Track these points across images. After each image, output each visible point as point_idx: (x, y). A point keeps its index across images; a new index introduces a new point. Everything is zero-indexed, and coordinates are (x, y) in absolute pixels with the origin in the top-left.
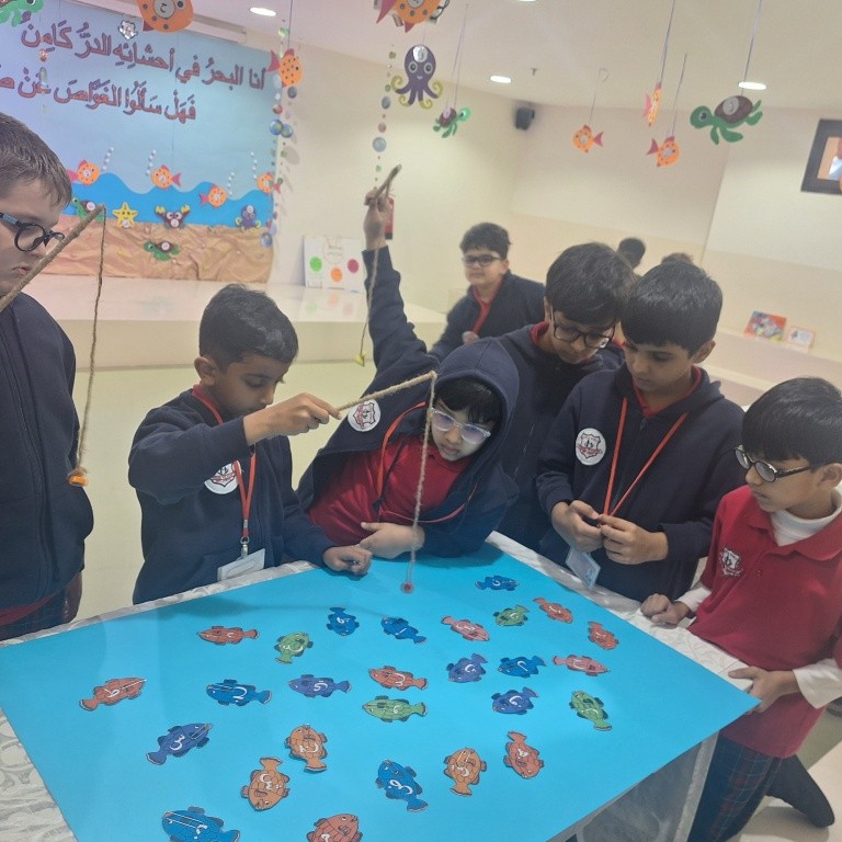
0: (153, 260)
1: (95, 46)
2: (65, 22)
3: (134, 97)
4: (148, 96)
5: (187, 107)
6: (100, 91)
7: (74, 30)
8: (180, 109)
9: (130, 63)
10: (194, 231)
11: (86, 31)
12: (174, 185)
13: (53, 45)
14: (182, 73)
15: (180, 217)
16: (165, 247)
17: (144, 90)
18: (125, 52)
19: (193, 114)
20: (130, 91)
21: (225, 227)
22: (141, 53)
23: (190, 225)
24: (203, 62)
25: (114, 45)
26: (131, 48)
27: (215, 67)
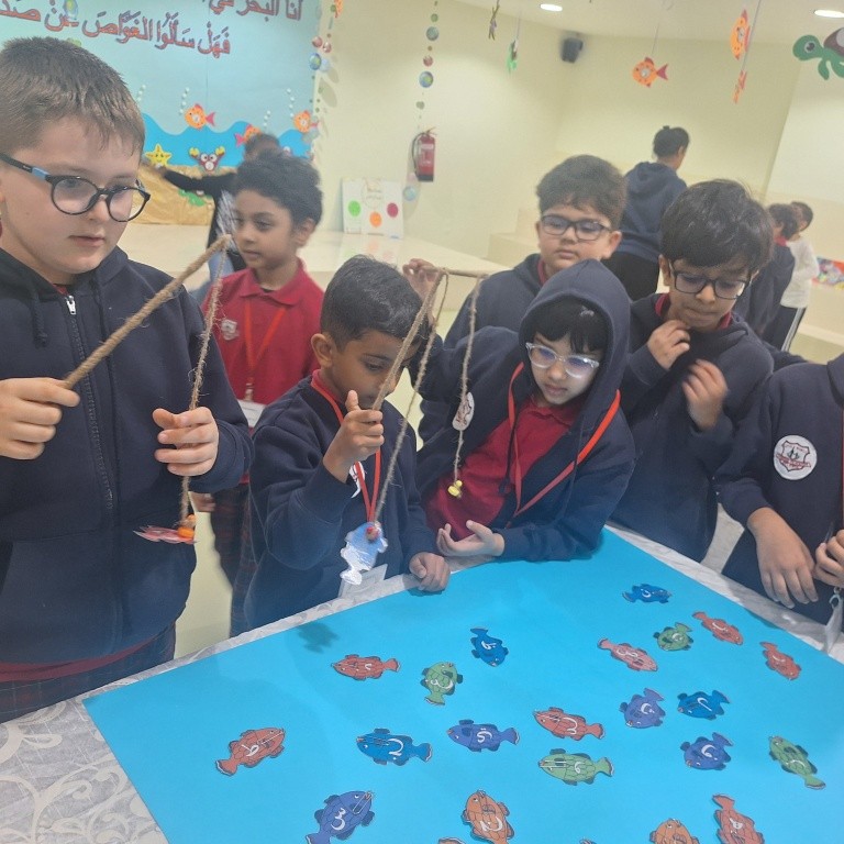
0: (188, 205)
3: (166, 30)
4: (180, 28)
5: (221, 41)
6: (130, 24)
8: (214, 43)
14: (215, 4)
15: (215, 159)
17: (176, 23)
19: (227, 49)
20: (162, 24)
23: (225, 167)
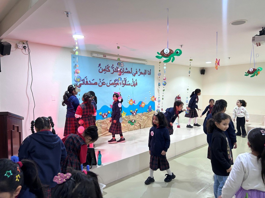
0: (130, 126)
1: (115, 70)
2: (108, 65)
5: (135, 83)
6: (117, 82)
7: (110, 67)
9: (123, 73)
10: (139, 115)
11: (113, 67)
12: (134, 104)
13: (106, 72)
14: (134, 74)
15: (136, 112)
16: (133, 121)
17: (126, 80)
18: (122, 71)
20: (123, 81)
21: (145, 113)
22: (125, 70)
23: (138, 114)
24: (138, 70)
26: (123, 69)
27: (140, 71)
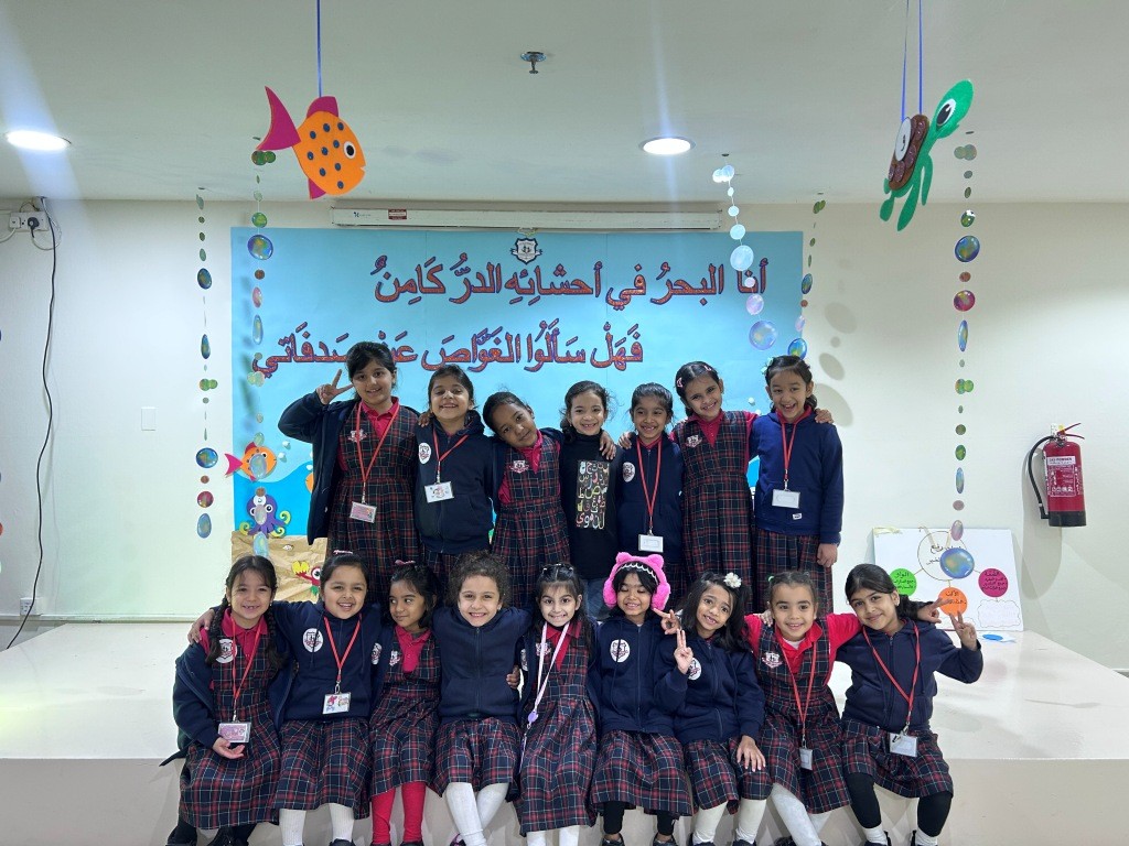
1: (477, 283)
2: (434, 259)
3: (541, 345)
4: (561, 340)
5: (628, 346)
6: (489, 345)
7: (447, 268)
8: (615, 350)
9: (532, 297)
11: (463, 266)
13: (419, 294)
14: (615, 296)
17: (557, 332)
18: (524, 283)
19: (638, 354)
20: (534, 338)
22: (548, 279)
24: (650, 273)
25: (506, 277)
26: (532, 275)
27: (672, 276)
